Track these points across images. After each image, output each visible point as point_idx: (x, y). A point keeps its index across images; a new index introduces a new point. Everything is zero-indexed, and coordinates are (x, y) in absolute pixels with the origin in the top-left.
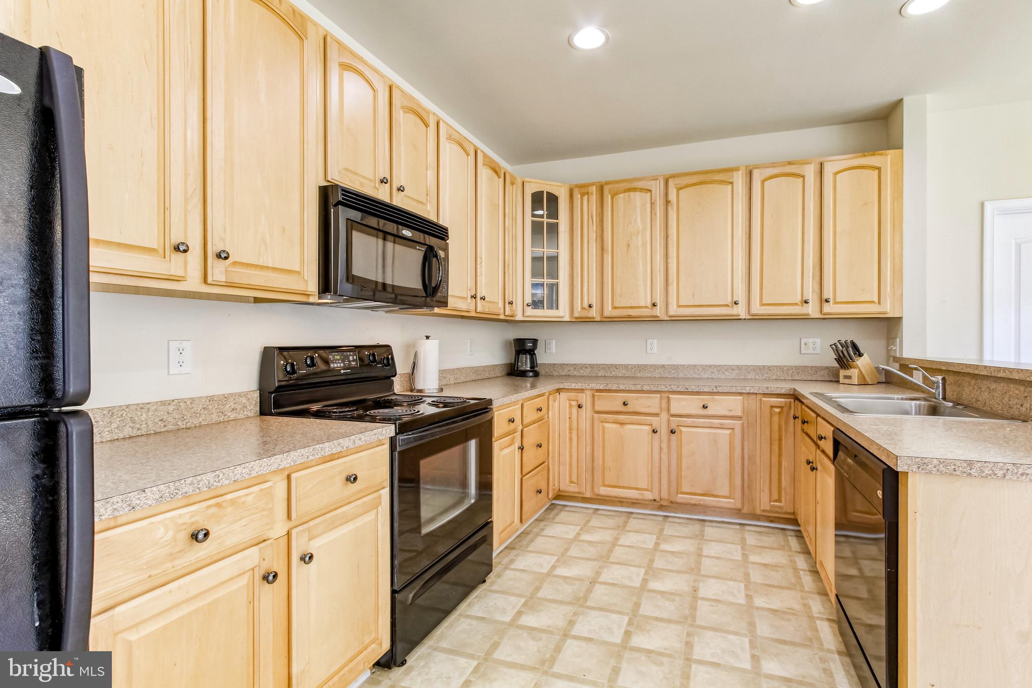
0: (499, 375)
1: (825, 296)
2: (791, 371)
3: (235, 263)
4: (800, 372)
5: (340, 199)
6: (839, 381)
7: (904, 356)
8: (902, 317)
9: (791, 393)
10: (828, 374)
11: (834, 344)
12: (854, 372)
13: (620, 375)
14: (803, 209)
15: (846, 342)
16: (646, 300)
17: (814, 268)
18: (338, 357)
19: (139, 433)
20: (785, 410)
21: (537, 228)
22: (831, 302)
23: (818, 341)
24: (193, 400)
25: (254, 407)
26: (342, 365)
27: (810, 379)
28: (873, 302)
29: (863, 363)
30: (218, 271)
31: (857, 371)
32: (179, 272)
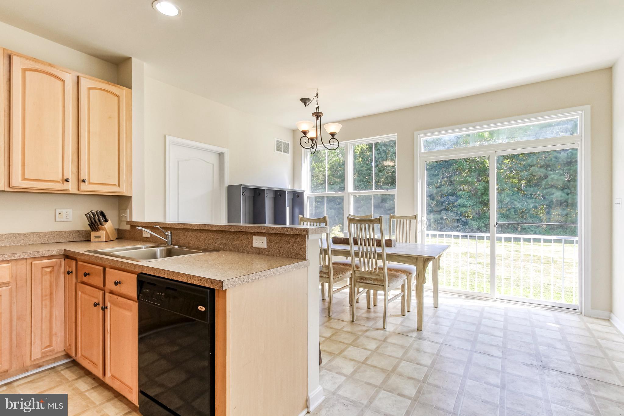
1: (82, 177)
2: (47, 236)
4: (56, 236)
6: (90, 240)
7: (133, 220)
8: (132, 196)
9: (61, 254)
10: (78, 236)
11: (88, 213)
12: (102, 233)
14: (64, 107)
15: (97, 212)
17: (72, 155)
20: (56, 268)
22: (86, 182)
23: (70, 211)
27: (64, 241)
28: (114, 185)
29: (108, 226)
31: (105, 232)
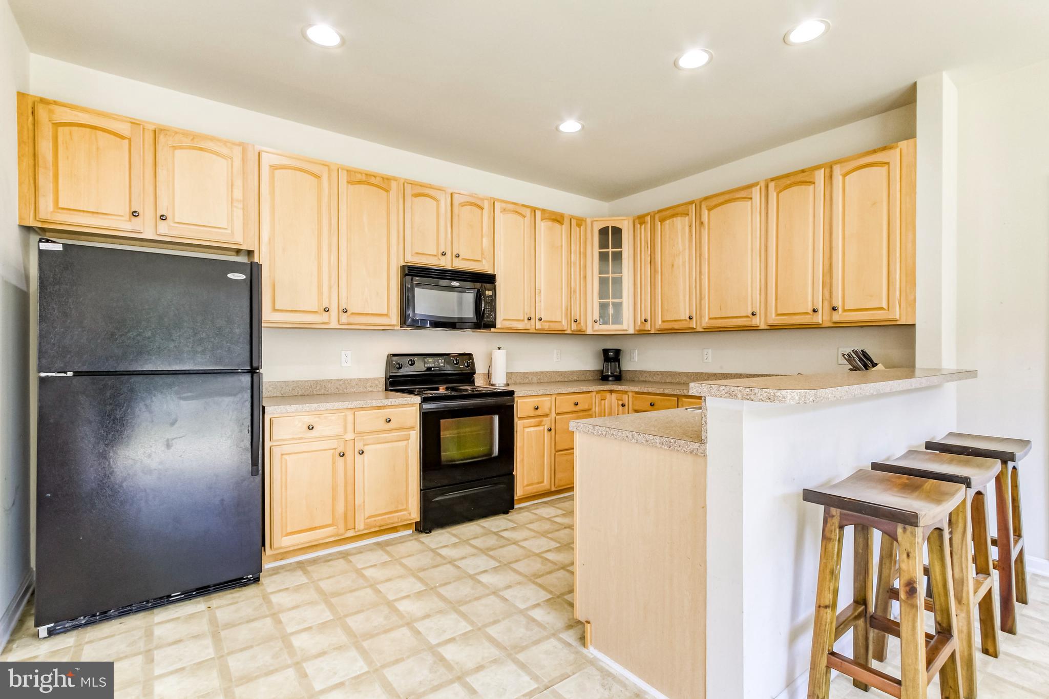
0: (591, 378)
3: (353, 314)
5: (407, 273)
8: (915, 324)
11: (847, 354)
13: (682, 381)
15: (858, 351)
16: (685, 314)
17: (824, 276)
18: (431, 361)
19: (328, 393)
21: (603, 257)
22: (840, 310)
24: (351, 380)
25: (382, 386)
26: (433, 365)
28: (882, 309)
30: (344, 318)
32: (326, 320)
